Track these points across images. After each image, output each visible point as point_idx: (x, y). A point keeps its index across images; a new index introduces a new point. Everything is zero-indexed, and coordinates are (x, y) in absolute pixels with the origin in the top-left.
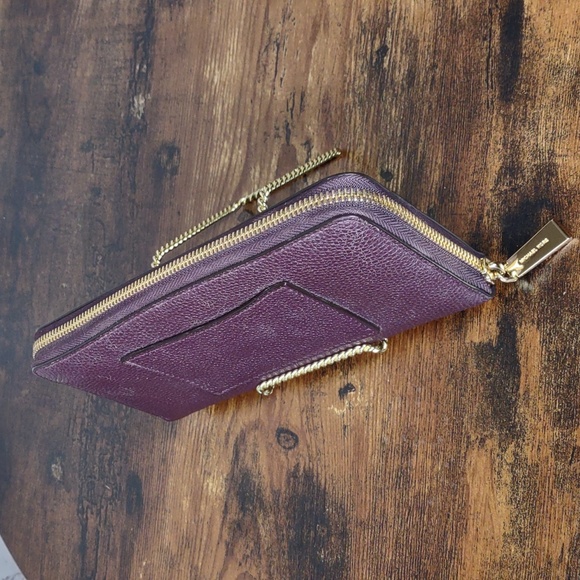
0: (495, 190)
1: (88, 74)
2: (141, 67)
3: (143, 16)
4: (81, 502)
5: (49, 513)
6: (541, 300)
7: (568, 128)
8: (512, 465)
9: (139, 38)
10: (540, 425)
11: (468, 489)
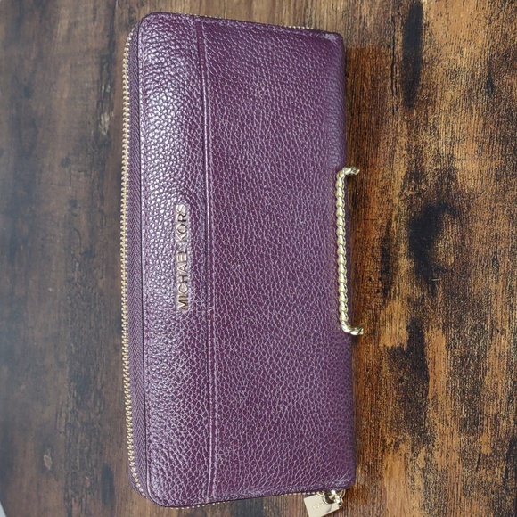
0: (402, 195)
1: (65, 96)
2: (106, 87)
3: (106, 40)
4: (66, 490)
5: (42, 500)
6: (446, 305)
7: (465, 132)
8: (424, 470)
9: (104, 60)
10: (448, 431)
11: (385, 493)
